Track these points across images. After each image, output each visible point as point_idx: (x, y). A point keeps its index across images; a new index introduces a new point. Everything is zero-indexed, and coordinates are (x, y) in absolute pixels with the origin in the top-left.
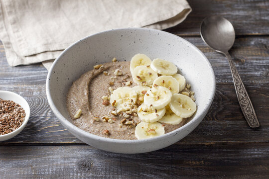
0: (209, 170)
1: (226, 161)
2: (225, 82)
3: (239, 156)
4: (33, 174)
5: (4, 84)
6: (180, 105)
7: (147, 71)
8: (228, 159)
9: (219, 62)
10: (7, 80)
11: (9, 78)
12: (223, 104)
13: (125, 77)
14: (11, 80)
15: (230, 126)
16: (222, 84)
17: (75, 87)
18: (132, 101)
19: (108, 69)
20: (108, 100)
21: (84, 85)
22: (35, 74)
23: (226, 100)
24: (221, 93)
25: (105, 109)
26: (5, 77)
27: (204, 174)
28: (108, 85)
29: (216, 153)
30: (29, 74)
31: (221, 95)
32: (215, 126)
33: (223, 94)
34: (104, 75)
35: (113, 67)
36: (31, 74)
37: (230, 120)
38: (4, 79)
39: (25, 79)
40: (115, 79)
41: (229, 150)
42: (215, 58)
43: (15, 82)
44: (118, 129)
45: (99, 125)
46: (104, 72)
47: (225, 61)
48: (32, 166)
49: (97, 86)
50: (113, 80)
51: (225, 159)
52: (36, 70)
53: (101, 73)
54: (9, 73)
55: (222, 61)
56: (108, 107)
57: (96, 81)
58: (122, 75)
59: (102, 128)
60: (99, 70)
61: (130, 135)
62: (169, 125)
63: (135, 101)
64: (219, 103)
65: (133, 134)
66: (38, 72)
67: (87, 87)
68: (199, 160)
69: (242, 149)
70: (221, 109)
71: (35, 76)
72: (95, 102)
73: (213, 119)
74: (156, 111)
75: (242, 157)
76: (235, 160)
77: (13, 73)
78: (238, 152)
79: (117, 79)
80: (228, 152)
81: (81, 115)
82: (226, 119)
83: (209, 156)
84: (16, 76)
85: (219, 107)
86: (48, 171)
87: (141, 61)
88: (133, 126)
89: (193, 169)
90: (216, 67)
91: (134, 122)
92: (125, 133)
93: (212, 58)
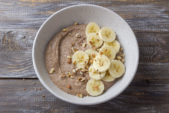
0: (147, 100)
1: (157, 93)
2: (159, 30)
3: (164, 89)
4: (43, 101)
5: (19, 28)
6: (115, 69)
7: (96, 37)
8: (158, 92)
9: (155, 14)
10: (20, 25)
11: (22, 24)
12: (156, 49)
13: (82, 39)
14: (23, 25)
15: (160, 67)
16: (157, 33)
17: (50, 48)
18: (86, 62)
19: (71, 32)
20: (71, 59)
21: (56, 46)
22: (38, 21)
23: (159, 46)
24: (156, 40)
25: (69, 66)
26: (19, 23)
27: (144, 102)
28: (71, 45)
29: (151, 86)
30: (34, 21)
31: (156, 42)
32: (152, 67)
33: (157, 41)
34: (69, 36)
35: (74, 29)
36: (36, 21)
37: (161, 62)
38: (18, 25)
39: (32, 25)
40: (76, 40)
41: (159, 84)
42: (153, 10)
43: (25, 27)
44: (76, 84)
45: (64, 81)
46: (69, 34)
47: (159, 13)
48: (42, 95)
49: (64, 45)
50: (75, 41)
51: (156, 92)
52: (38, 17)
53: (67, 34)
54: (21, 19)
55: (157, 13)
56: (70, 65)
57: (64, 41)
58: (80, 37)
59: (67, 83)
60: (66, 33)
61: (83, 89)
62: (107, 82)
63: (87, 62)
64: (154, 48)
65: (85, 88)
66: (40, 18)
67: (58, 47)
68: (141, 92)
69: (166, 84)
70: (155, 53)
71: (38, 22)
72: (62, 60)
73: (151, 62)
74: (100, 73)
75: (166, 90)
76: (162, 92)
77: (24, 19)
78: (164, 86)
79: (77, 40)
80: (158, 86)
81: (54, 71)
82: (158, 61)
83: (147, 89)
84: (26, 22)
85: (154, 52)
86: (52, 99)
87: (93, 27)
88: (85, 82)
89: (138, 98)
90: (153, 17)
91: (86, 79)
92: (80, 87)
93: (151, 10)
